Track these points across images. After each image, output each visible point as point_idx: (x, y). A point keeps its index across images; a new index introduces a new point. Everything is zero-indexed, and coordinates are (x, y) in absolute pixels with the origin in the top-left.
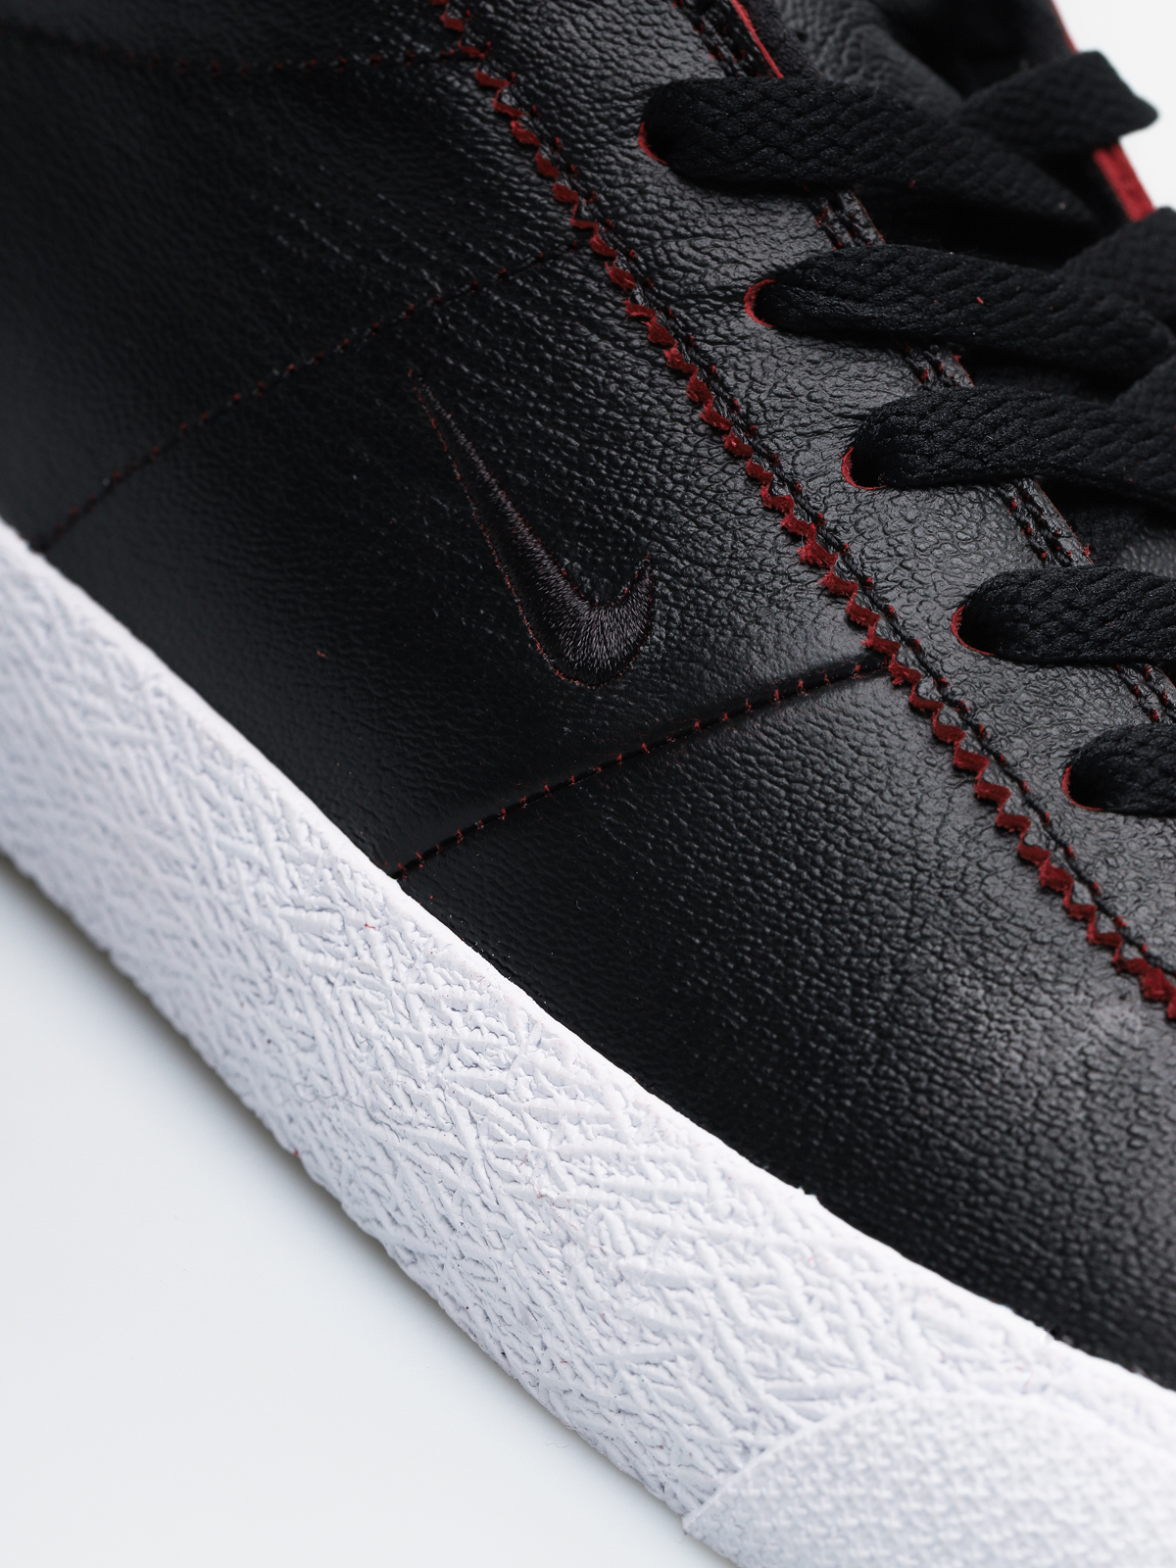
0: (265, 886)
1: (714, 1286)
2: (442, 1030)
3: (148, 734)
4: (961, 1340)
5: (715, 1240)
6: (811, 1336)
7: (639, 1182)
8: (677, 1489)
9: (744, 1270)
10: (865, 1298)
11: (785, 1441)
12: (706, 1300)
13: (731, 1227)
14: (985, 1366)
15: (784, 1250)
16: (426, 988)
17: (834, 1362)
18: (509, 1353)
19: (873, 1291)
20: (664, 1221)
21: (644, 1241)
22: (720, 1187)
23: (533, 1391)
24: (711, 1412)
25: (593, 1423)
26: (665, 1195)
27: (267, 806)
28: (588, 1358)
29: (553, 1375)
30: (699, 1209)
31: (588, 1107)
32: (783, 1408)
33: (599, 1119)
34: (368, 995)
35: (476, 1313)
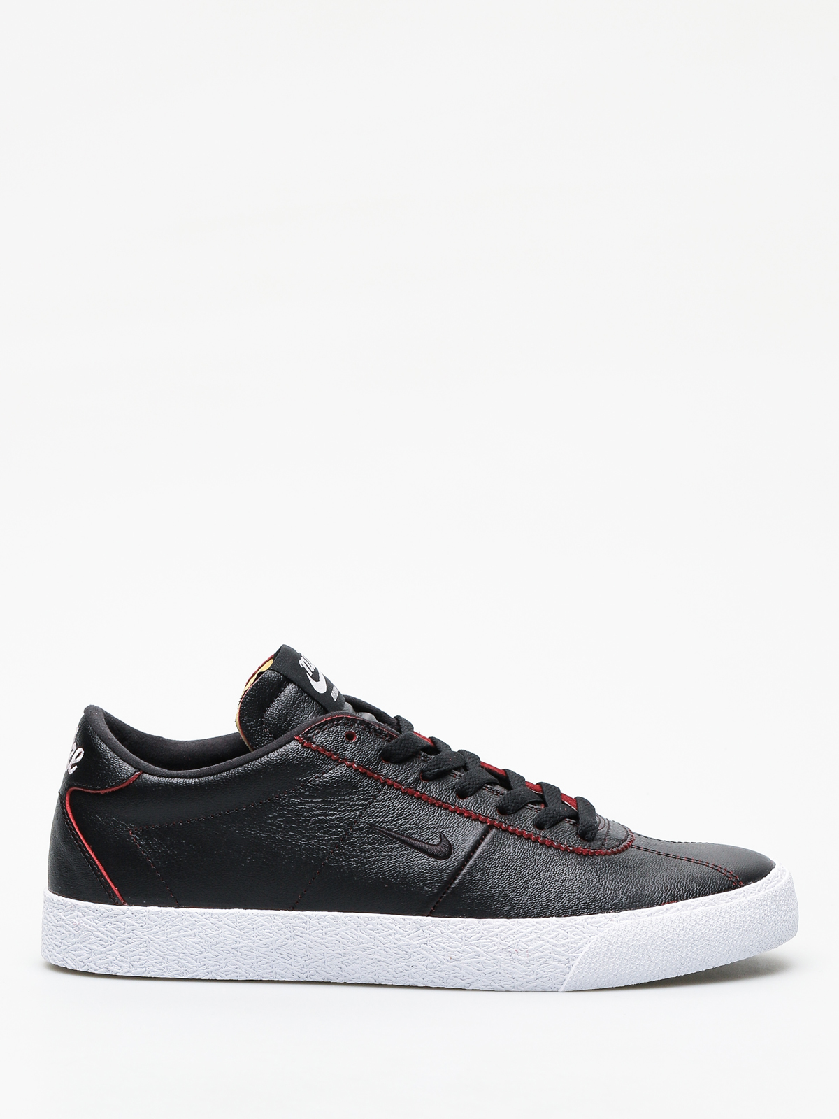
0: (397, 936)
1: (548, 942)
2: (460, 935)
3: (347, 927)
4: (598, 923)
5: (543, 934)
6: (573, 938)
7: (521, 934)
8: (555, 986)
9: (552, 936)
10: (577, 926)
11: (578, 960)
12: (547, 946)
13: (544, 930)
14: (605, 924)
15: (557, 928)
16: (451, 930)
17: (579, 941)
18: (504, 986)
19: (578, 924)
20: (531, 937)
21: (529, 943)
22: (538, 925)
23: (514, 990)
24: (559, 965)
25: (531, 986)
26: (528, 933)
27: (389, 921)
28: (526, 973)
29: (519, 982)
30: (537, 931)
31: (502, 928)
32: (574, 954)
33: (506, 929)
34: (439, 940)
35: (493, 983)
